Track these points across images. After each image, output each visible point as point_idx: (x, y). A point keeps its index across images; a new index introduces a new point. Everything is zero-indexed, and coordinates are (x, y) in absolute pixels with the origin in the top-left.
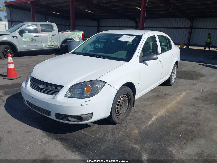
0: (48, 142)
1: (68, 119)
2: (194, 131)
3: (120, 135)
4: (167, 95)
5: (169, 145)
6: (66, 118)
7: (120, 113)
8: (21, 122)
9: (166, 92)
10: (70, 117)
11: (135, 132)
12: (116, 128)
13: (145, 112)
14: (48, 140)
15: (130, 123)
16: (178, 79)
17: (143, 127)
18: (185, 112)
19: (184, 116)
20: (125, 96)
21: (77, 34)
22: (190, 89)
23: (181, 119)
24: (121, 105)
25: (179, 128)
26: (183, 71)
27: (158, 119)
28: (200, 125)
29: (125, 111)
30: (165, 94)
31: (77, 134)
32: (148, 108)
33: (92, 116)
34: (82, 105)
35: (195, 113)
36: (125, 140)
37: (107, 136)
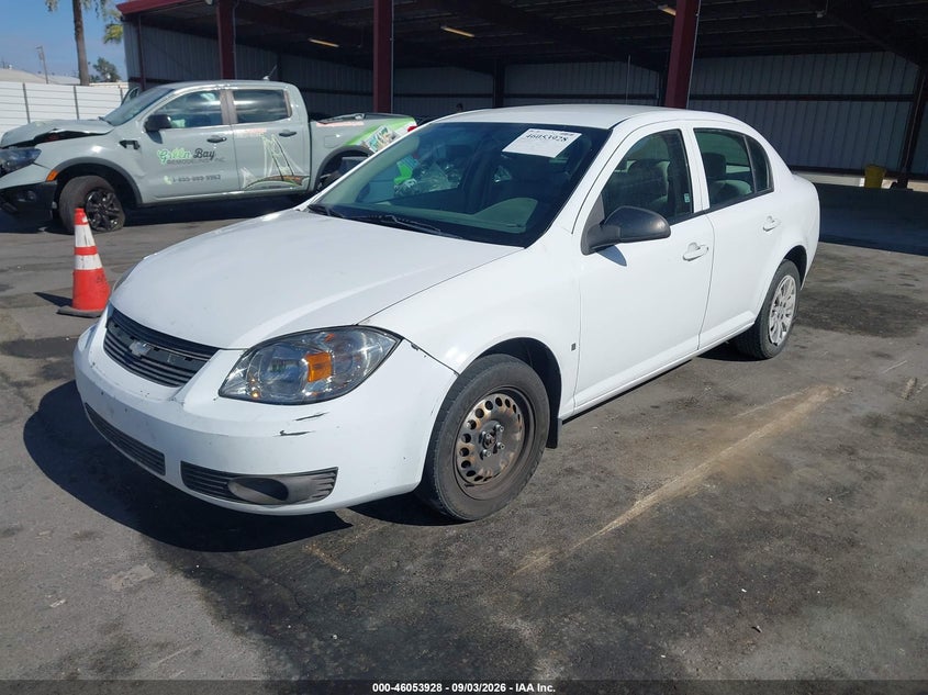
0: (150, 581)
1: (230, 492)
2: (814, 574)
3: (463, 570)
4: (739, 399)
5: (675, 632)
6: (222, 485)
7: (481, 473)
8: (67, 494)
9: (735, 387)
10: (237, 481)
11: (539, 560)
12: (457, 538)
13: (610, 473)
14: (152, 574)
15: (525, 520)
16: (811, 330)
17: (579, 542)
18: (800, 483)
19: (788, 500)
20: (504, 397)
21: (386, 130)
22: (856, 378)
23: (768, 514)
24: (483, 441)
25: (749, 555)
26: (847, 294)
27: (658, 510)
28: (852, 543)
29: (502, 466)
30: (725, 397)
31: (279, 558)
32: (627, 456)
33: (333, 484)
34: (282, 434)
35: (845, 489)
36: (481, 593)
37: (409, 571)
